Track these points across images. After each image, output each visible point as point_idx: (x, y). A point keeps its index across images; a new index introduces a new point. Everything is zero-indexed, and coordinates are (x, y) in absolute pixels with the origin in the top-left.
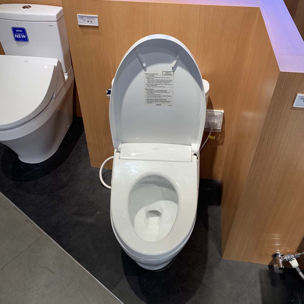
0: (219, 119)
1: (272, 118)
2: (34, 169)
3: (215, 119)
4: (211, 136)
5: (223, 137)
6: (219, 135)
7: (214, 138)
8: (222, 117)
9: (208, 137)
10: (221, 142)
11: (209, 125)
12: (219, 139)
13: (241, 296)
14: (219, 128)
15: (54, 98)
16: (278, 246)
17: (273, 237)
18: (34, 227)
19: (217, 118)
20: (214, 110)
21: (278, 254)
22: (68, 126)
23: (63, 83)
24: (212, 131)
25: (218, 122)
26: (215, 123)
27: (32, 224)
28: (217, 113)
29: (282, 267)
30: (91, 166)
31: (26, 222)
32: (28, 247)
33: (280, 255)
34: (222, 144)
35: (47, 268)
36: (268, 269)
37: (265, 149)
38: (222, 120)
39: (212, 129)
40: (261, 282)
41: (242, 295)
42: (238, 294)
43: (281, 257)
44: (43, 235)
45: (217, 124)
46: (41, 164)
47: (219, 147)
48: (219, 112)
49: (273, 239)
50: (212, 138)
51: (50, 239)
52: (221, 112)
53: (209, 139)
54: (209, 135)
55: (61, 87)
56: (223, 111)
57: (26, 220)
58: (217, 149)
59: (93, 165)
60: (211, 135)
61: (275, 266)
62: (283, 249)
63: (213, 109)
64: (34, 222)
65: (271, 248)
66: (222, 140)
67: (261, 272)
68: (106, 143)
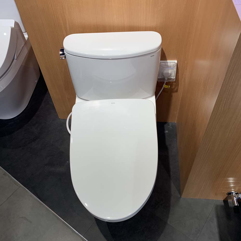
0: (173, 69)
1: (231, 78)
2: (9, 124)
3: (169, 69)
4: (166, 86)
5: (177, 85)
6: (174, 83)
7: (169, 87)
8: (176, 67)
9: (163, 86)
10: (175, 89)
11: (163, 75)
12: (174, 87)
13: (200, 232)
14: (173, 77)
15: (16, 59)
16: (233, 186)
17: (228, 181)
18: (11, 180)
19: (171, 68)
20: (168, 61)
21: (233, 192)
22: (36, 81)
23: (23, 43)
24: (166, 81)
25: (172, 72)
26: (169, 73)
27: (9, 176)
28: (171, 64)
29: (236, 205)
30: (59, 118)
31: (4, 176)
32: (7, 199)
33: (234, 193)
34: (177, 91)
35: (25, 218)
36: (223, 204)
37: (223, 108)
38: (175, 70)
39: (166, 79)
40: (218, 217)
41: (201, 230)
42: (197, 230)
43: (235, 195)
44: (19, 187)
45: (171, 74)
46: (14, 119)
47: (174, 95)
48: (172, 63)
49: (228, 182)
50: (167, 87)
51: (26, 190)
52: (175, 62)
53: (164, 88)
54: (164, 84)
55: (21, 47)
56: (176, 61)
57: (4, 174)
58: (172, 96)
59: (61, 116)
60: (166, 84)
61: (230, 201)
62: (237, 188)
63: (166, 60)
64: (11, 175)
65: (226, 189)
66: (177, 88)
67: (217, 207)
68: (69, 98)
